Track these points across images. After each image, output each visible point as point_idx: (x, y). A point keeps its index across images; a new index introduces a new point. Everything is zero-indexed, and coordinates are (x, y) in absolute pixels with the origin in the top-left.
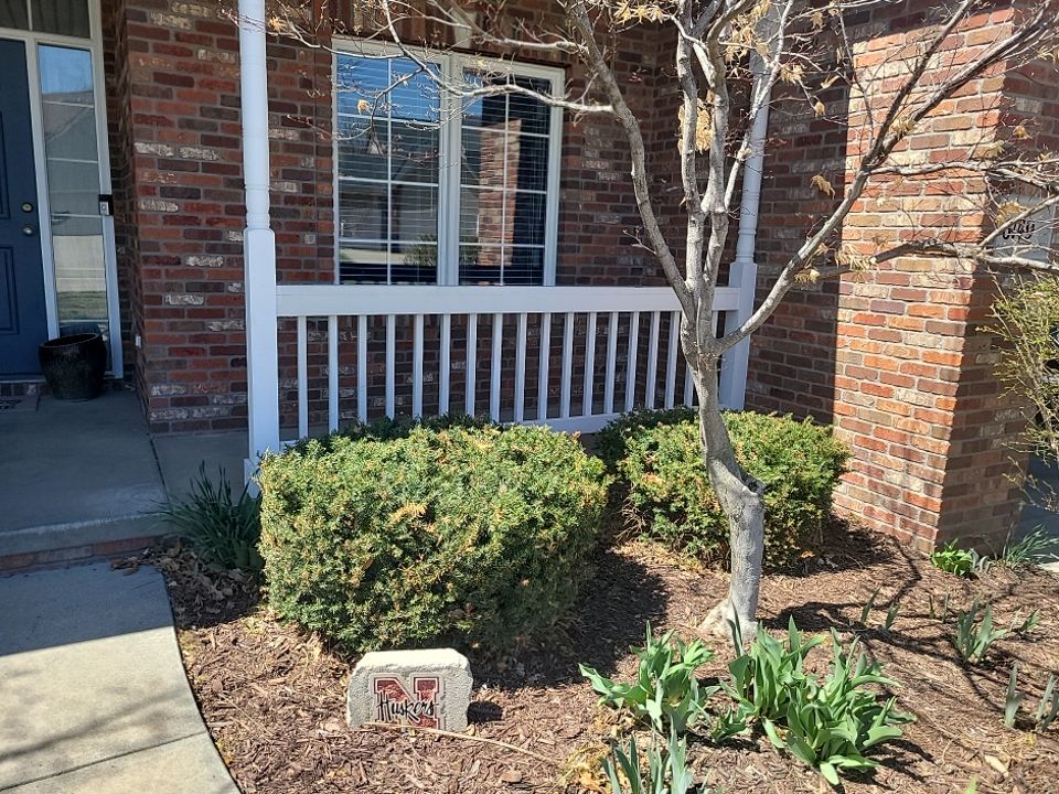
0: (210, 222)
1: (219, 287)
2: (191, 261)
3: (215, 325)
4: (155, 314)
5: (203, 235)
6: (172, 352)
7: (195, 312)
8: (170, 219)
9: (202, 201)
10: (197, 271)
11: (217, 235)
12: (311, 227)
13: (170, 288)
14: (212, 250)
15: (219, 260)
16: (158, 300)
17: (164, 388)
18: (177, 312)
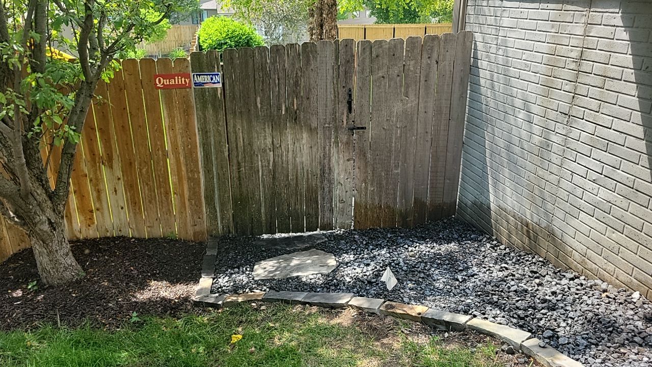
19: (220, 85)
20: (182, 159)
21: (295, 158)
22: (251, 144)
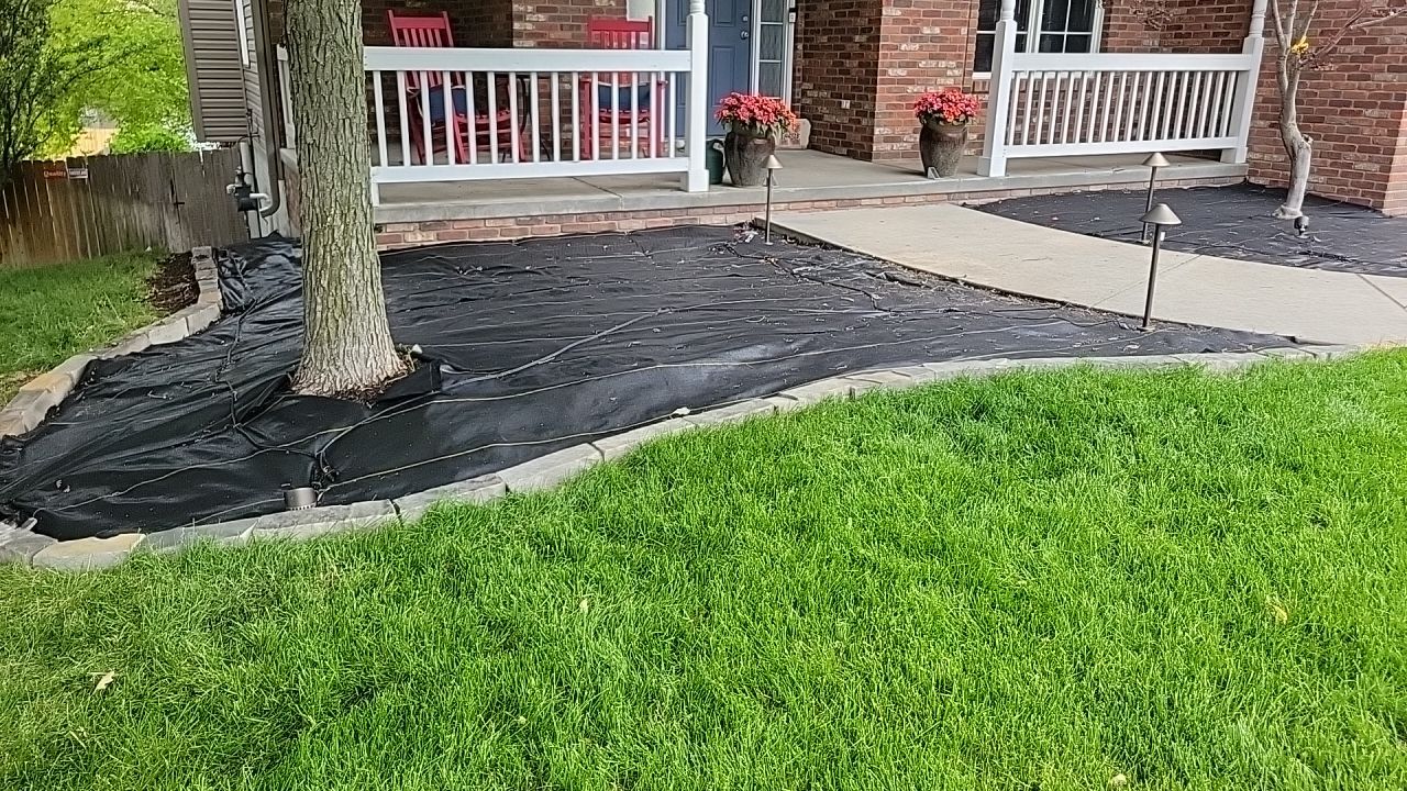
0: (915, 22)
1: (915, 65)
2: (903, 47)
3: (910, 89)
4: (883, 83)
5: (911, 30)
6: (888, 106)
7: (901, 81)
8: (896, 21)
9: (912, 8)
10: (905, 54)
11: (917, 30)
12: (963, 23)
13: (891, 65)
14: (913, 40)
15: (917, 45)
16: (885, 73)
17: (882, 129)
18: (892, 81)
19: (86, 177)
20: (63, 222)
21: (140, 222)
22: (110, 214)
